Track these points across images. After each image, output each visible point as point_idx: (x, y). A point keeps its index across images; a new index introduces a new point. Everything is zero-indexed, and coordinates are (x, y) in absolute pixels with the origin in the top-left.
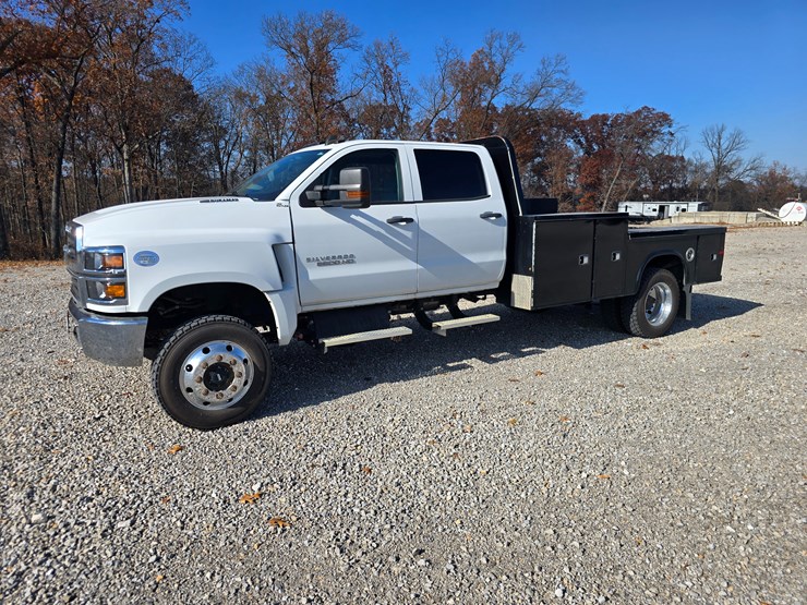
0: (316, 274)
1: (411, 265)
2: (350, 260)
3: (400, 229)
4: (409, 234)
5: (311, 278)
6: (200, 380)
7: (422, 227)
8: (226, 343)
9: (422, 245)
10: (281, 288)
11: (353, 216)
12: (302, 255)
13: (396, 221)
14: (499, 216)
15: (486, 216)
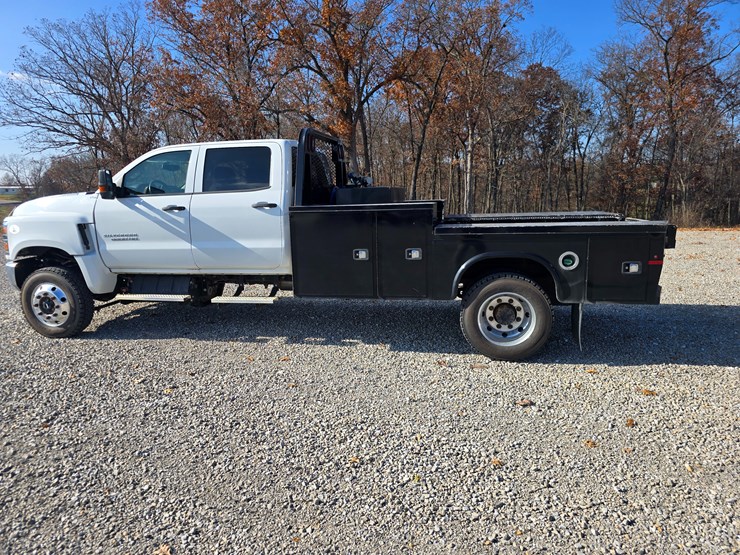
0: (111, 246)
1: (185, 245)
2: (134, 238)
3: (175, 216)
4: (181, 220)
5: (108, 249)
6: (36, 305)
7: (193, 214)
8: (52, 286)
9: (193, 229)
10: (82, 253)
11: (137, 205)
12: (102, 232)
13: (171, 209)
14: (274, 206)
15: (259, 206)
